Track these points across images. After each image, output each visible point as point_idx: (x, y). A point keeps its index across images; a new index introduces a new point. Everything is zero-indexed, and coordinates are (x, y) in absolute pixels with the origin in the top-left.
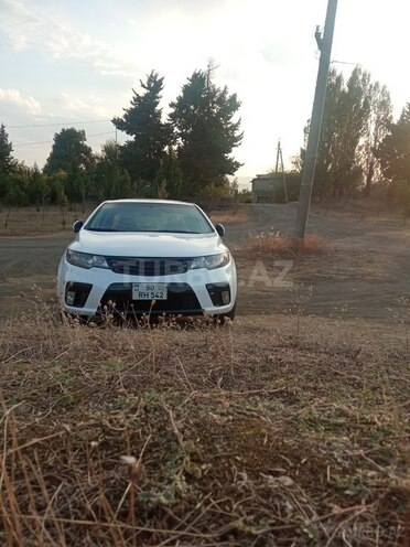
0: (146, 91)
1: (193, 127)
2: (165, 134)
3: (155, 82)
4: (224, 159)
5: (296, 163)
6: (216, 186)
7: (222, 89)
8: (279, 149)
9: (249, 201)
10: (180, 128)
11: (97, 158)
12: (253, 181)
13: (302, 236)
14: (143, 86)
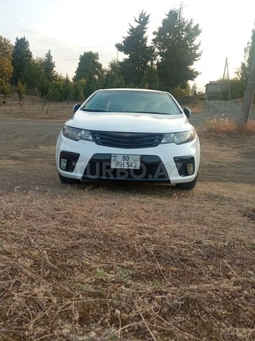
0: (138, 24)
1: (168, 48)
2: (149, 53)
3: (144, 18)
4: (188, 69)
5: (237, 73)
6: (182, 88)
7: (189, 21)
8: (226, 62)
9: (203, 99)
10: (159, 49)
11: (106, 71)
12: (207, 86)
13: (246, 121)
14: (136, 21)
